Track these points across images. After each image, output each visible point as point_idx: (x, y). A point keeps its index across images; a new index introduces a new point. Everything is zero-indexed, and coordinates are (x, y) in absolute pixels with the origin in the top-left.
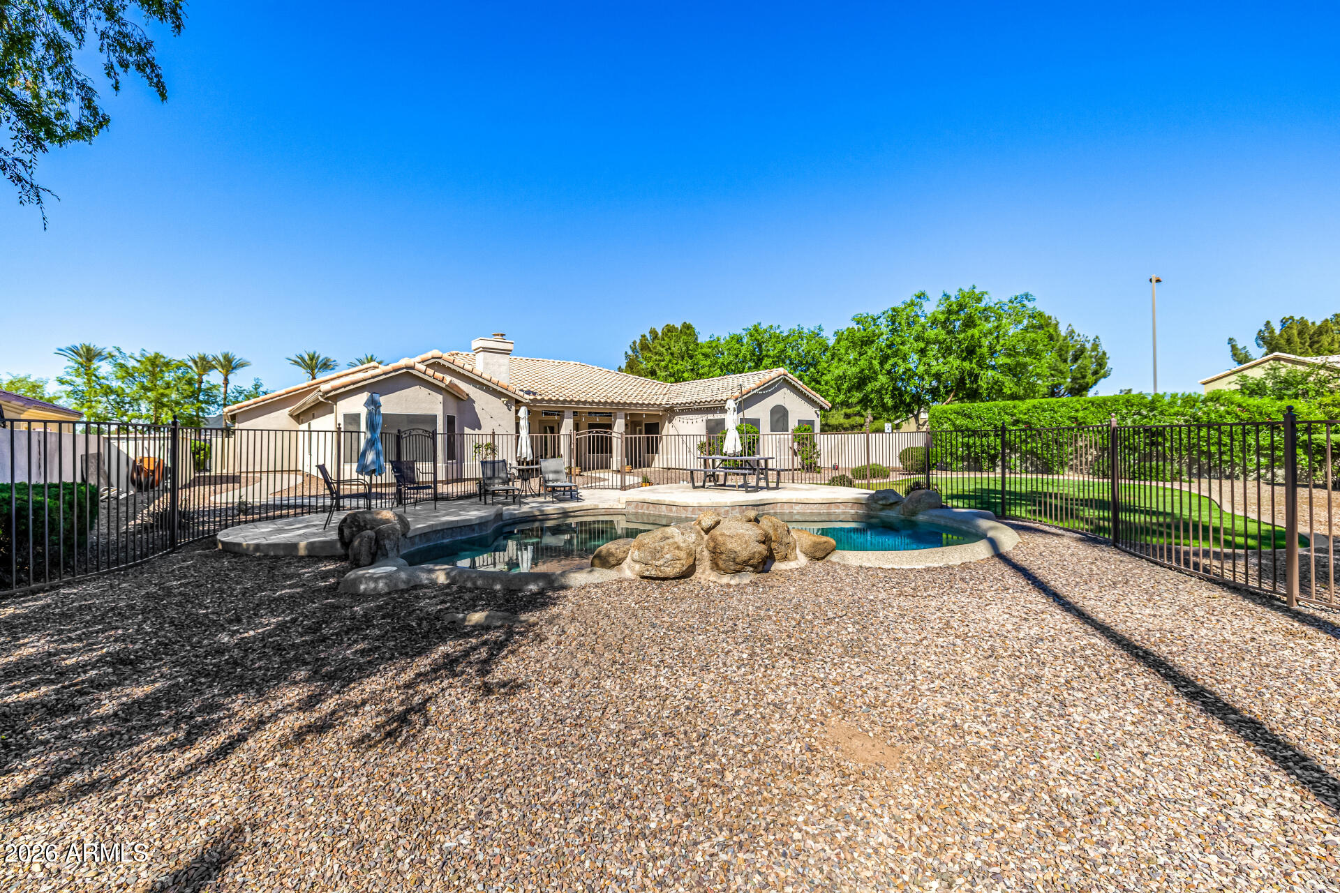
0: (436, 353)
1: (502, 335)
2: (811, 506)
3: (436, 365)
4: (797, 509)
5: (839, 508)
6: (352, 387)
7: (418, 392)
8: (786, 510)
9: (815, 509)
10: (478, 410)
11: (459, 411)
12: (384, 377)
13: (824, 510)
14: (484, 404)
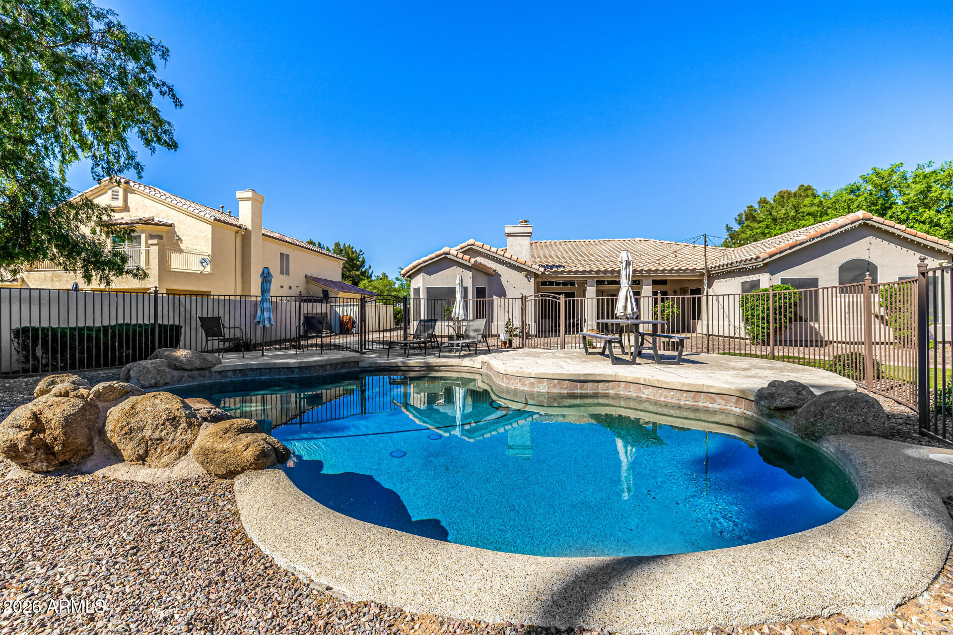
0: (471, 241)
1: (526, 222)
2: (666, 392)
3: (470, 251)
4: (647, 393)
5: (714, 401)
6: (414, 270)
7: (455, 270)
8: (633, 392)
9: (671, 398)
10: (504, 282)
11: (489, 283)
12: (430, 261)
13: (685, 400)
14: (508, 277)
